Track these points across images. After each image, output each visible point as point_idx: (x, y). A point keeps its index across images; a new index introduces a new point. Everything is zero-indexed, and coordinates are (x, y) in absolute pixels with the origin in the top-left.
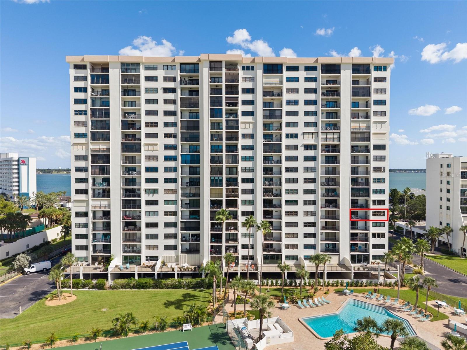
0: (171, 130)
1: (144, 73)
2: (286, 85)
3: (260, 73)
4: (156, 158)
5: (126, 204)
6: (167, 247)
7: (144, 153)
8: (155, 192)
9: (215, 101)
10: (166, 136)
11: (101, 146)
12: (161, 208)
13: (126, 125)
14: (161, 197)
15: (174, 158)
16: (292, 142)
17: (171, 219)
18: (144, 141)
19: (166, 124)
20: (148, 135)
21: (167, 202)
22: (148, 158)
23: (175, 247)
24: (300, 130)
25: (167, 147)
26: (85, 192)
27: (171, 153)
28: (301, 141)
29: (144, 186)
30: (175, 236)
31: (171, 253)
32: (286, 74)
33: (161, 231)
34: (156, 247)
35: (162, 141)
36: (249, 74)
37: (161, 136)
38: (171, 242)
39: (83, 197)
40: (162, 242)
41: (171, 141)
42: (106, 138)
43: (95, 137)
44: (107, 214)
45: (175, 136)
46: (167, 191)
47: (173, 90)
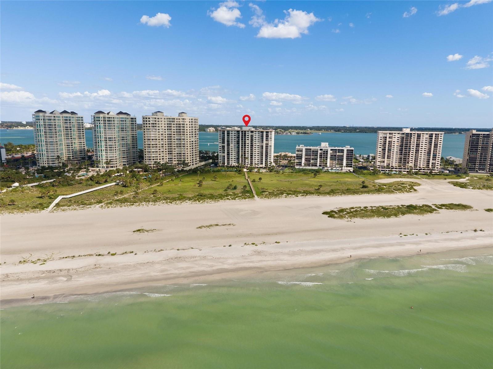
0: (235, 142)
1: (230, 132)
2: (254, 135)
3: (250, 133)
4: (232, 147)
5: (227, 155)
6: (234, 162)
7: (230, 146)
8: (232, 153)
9: (242, 138)
10: (234, 143)
11: (223, 144)
12: (233, 156)
13: (227, 141)
14: (233, 154)
15: (235, 147)
16: (255, 145)
17: (235, 158)
18: (230, 144)
19: (234, 141)
20: (231, 143)
21: (234, 155)
22: (231, 147)
23: (235, 162)
24: (257, 143)
25: (234, 145)
26: (221, 152)
27: (235, 146)
28: (257, 145)
29: (230, 152)
30: (235, 160)
31: (235, 163)
32: (254, 133)
33: (233, 159)
34: (232, 162)
35: (233, 144)
36: (248, 133)
37: (233, 143)
38: (235, 161)
39: (220, 153)
40: (233, 161)
41: (235, 144)
42: (224, 143)
43: (223, 143)
44: (224, 156)
45: (235, 143)
46: (234, 153)
47: (235, 135)
